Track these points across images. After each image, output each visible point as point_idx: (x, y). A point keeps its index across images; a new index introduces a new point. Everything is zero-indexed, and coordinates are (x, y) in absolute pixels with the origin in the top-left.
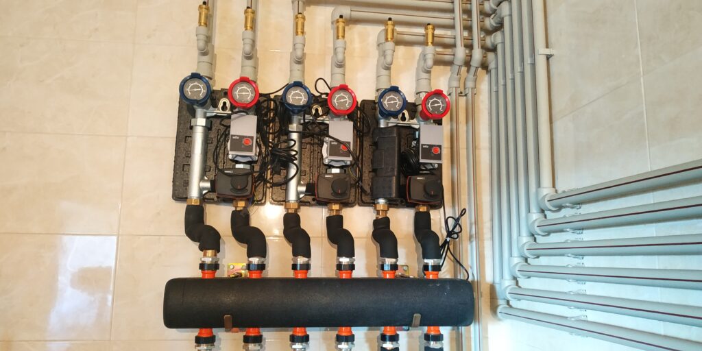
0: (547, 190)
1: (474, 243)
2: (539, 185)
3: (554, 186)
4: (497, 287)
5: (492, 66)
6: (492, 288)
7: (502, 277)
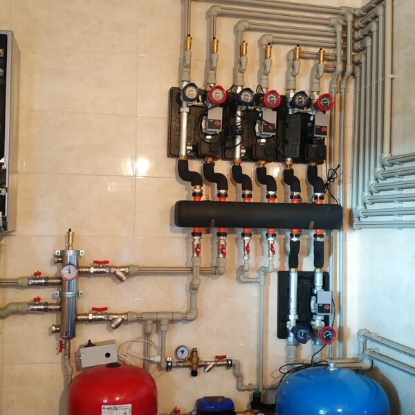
0: (386, 155)
1: (341, 185)
2: (382, 152)
3: (390, 152)
4: (354, 211)
5: (358, 75)
6: (351, 211)
7: (357, 204)
